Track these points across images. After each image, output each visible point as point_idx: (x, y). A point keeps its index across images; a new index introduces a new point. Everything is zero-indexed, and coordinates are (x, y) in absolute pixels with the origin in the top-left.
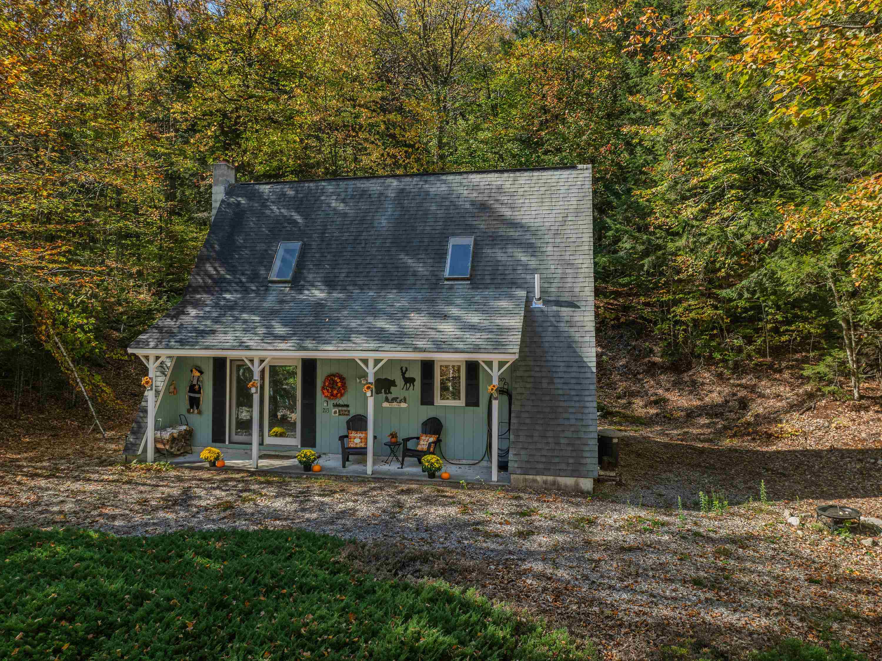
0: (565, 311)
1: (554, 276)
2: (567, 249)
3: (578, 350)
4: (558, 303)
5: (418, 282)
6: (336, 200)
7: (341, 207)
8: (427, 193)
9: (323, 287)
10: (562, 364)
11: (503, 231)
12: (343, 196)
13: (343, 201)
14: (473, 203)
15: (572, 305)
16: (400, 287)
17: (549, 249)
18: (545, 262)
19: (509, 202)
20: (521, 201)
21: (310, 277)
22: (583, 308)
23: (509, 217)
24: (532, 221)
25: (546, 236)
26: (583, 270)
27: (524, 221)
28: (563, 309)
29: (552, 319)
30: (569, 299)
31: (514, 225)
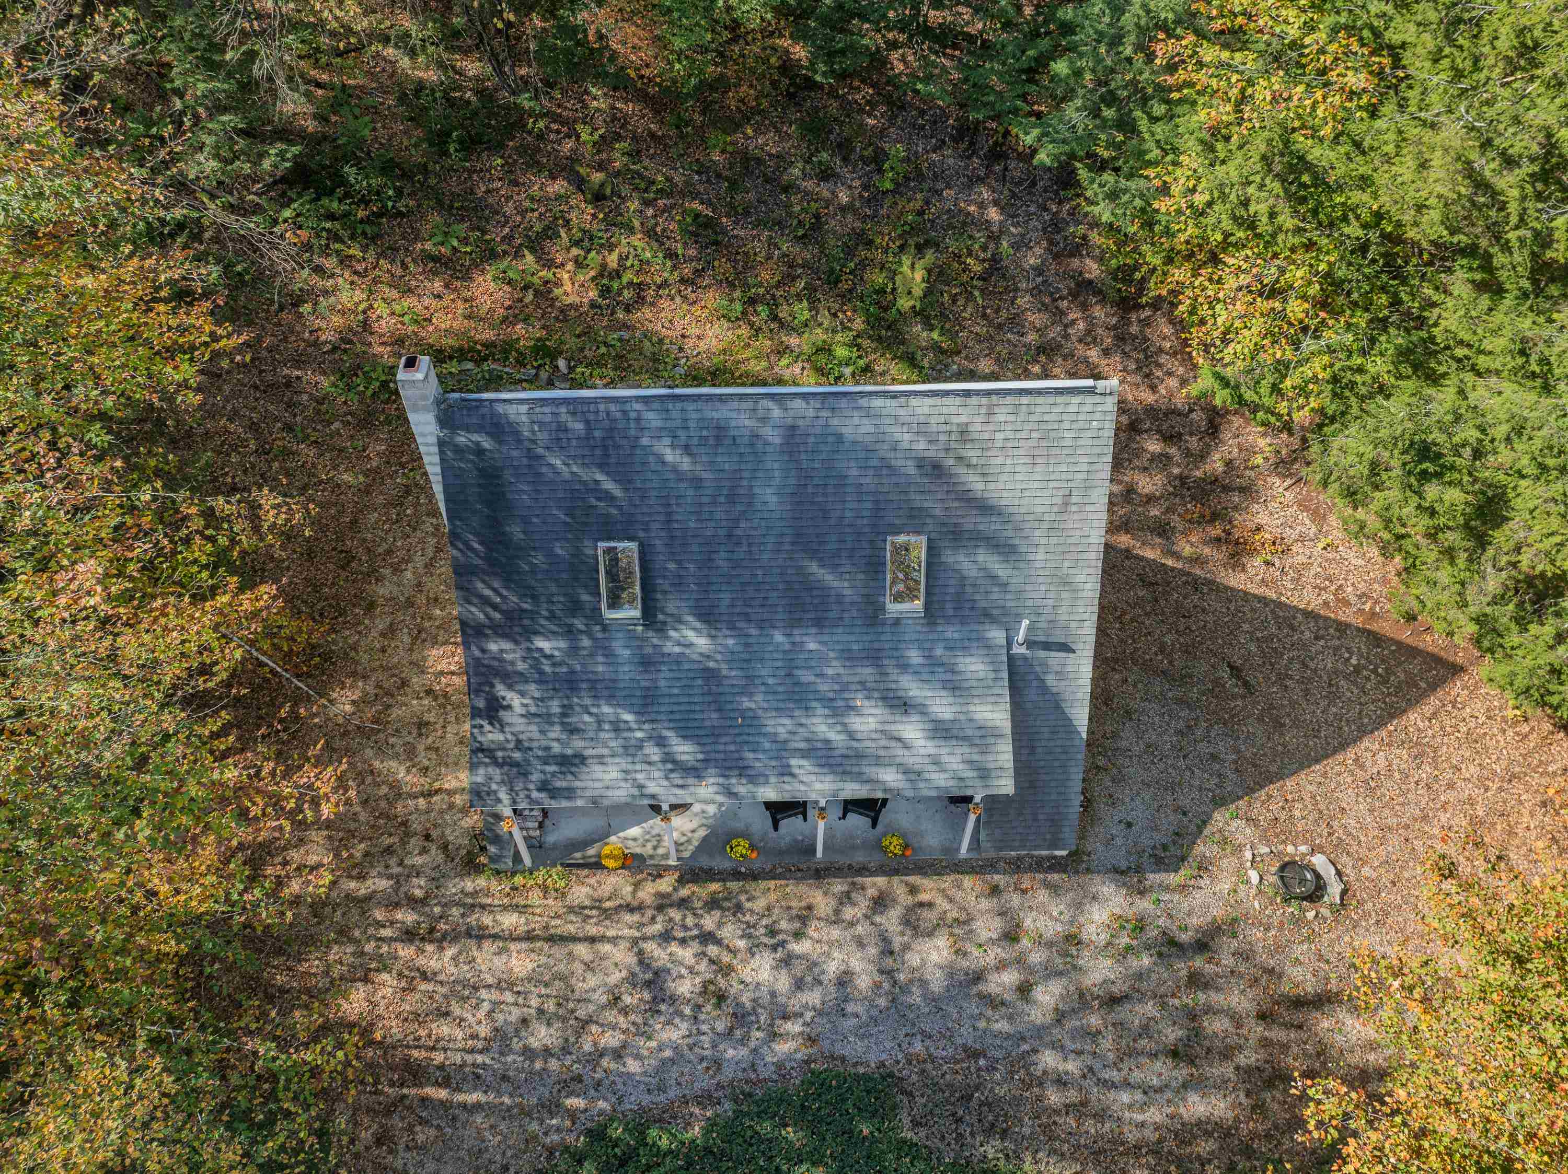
0: (1055, 657)
1: (1045, 602)
2: (1067, 556)
3: (1067, 710)
4: (1047, 646)
5: (846, 615)
6: (672, 446)
7: (685, 463)
8: (839, 438)
9: (698, 625)
10: (1046, 730)
11: (969, 522)
12: (683, 440)
13: (687, 449)
14: (921, 463)
15: (1065, 648)
16: (819, 623)
17: (1041, 556)
18: (1033, 579)
19: (982, 462)
20: (999, 461)
21: (671, 607)
22: (1079, 653)
23: (979, 495)
24: (1016, 502)
25: (1037, 533)
26: (1085, 594)
27: (1003, 503)
28: (1053, 654)
29: (1037, 669)
30: (1062, 640)
31: (986, 508)
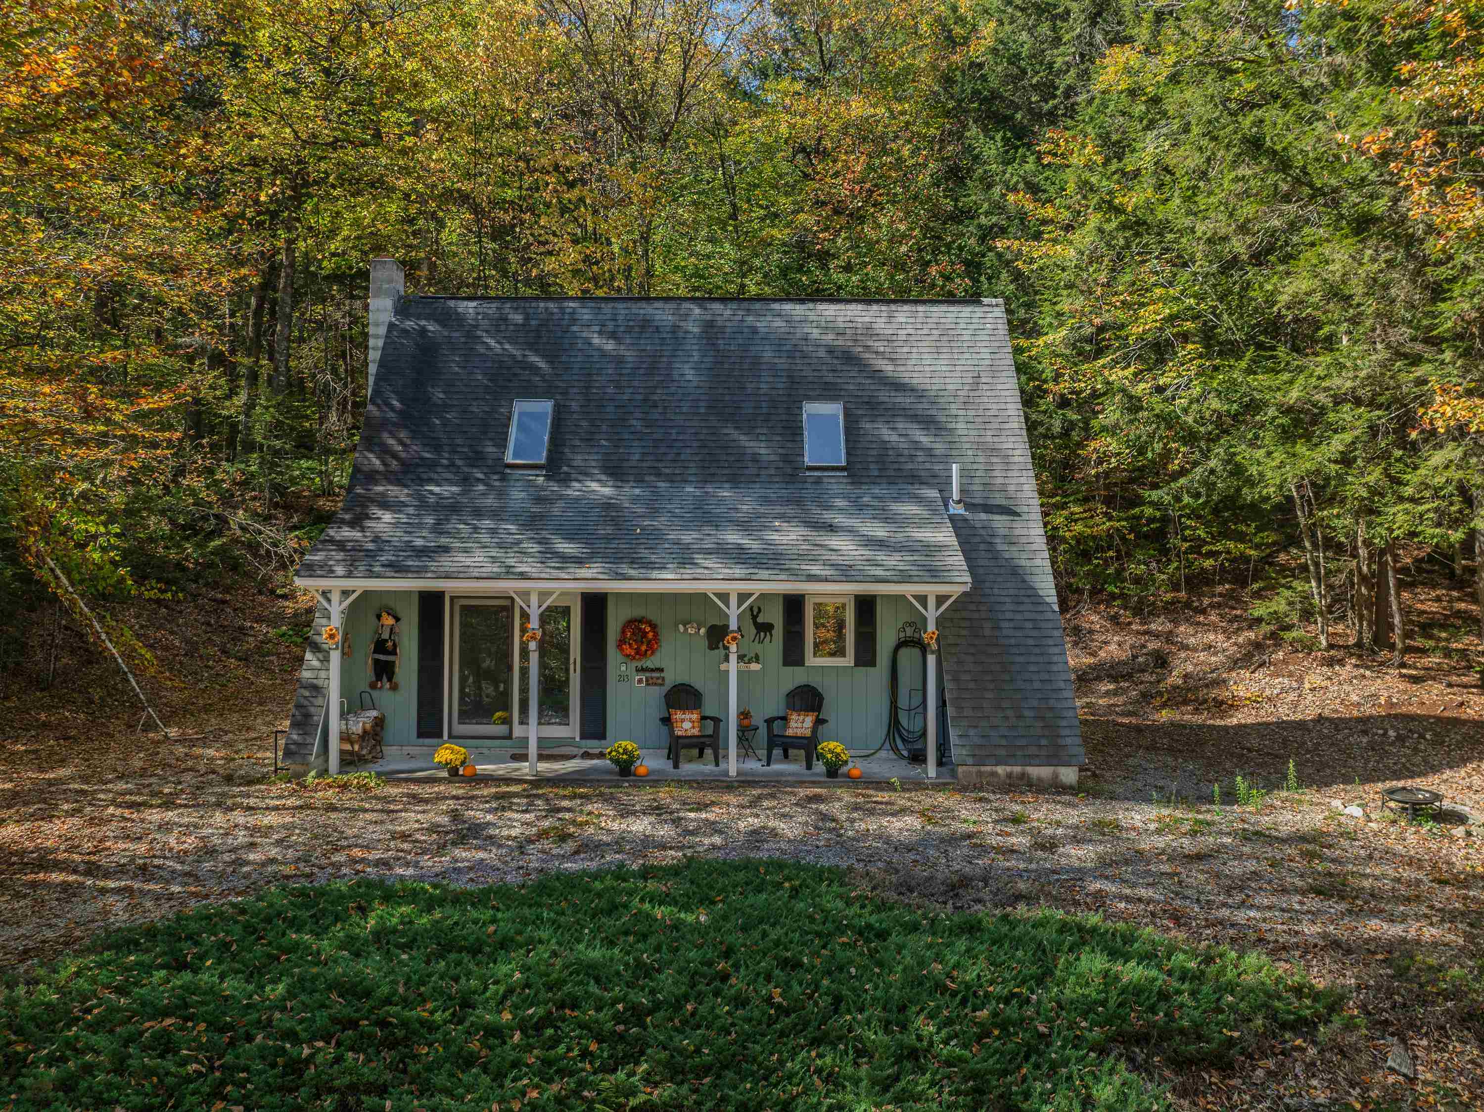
0: (999, 521)
1: (975, 466)
2: (988, 426)
3: (1027, 578)
4: (988, 509)
5: (763, 472)
6: (600, 333)
7: (610, 346)
8: (754, 331)
9: (604, 477)
10: (1007, 600)
11: (884, 396)
12: (610, 327)
13: (613, 335)
14: (831, 350)
15: (1009, 511)
16: (734, 481)
17: (959, 426)
18: (958, 445)
19: (888, 350)
20: (905, 350)
21: (578, 460)
22: (1025, 517)
23: (890, 374)
24: (928, 381)
25: (953, 406)
26: (1016, 459)
27: (915, 381)
28: (997, 517)
29: (982, 532)
30: (1004, 502)
31: (899, 387)
